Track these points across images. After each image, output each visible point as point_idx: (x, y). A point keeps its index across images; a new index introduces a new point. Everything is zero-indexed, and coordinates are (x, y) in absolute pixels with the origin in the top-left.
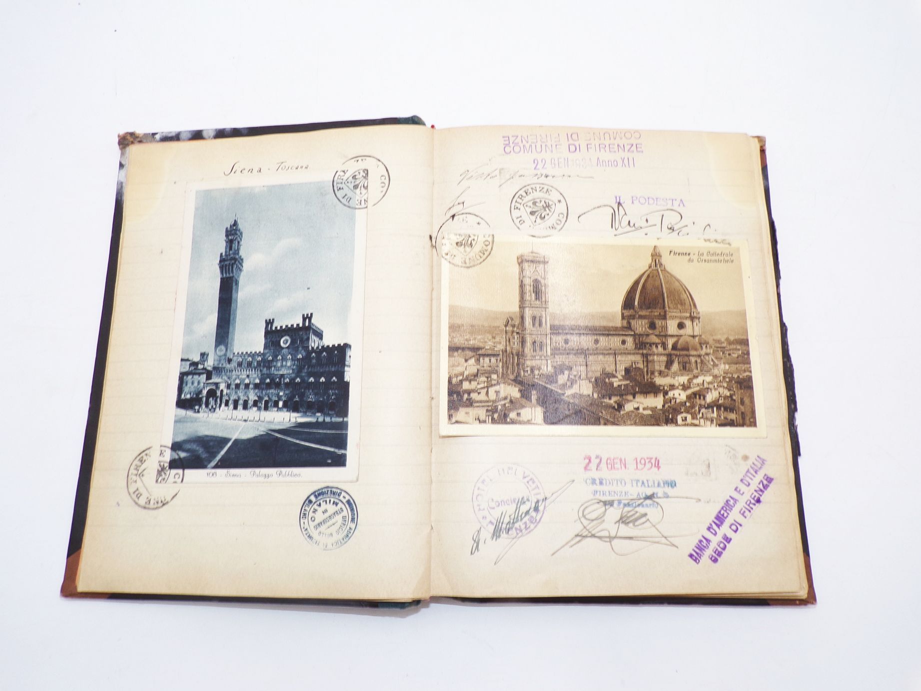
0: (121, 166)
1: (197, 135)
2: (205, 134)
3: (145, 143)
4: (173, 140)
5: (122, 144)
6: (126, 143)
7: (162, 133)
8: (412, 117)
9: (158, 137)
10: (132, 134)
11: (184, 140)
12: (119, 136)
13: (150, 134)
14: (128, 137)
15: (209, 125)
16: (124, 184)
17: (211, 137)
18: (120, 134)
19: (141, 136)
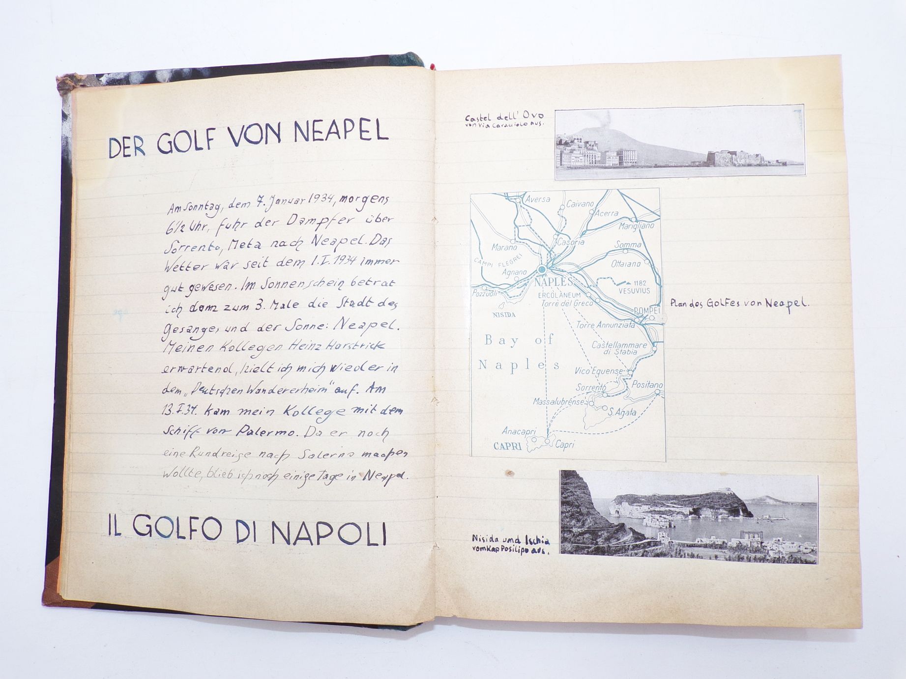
0: (64, 116)
1: (150, 78)
2: (159, 76)
3: (88, 87)
4: (122, 84)
5: (62, 90)
6: (67, 88)
7: (108, 74)
8: (407, 54)
9: (104, 79)
10: (72, 77)
11: (135, 84)
12: (57, 80)
13: (94, 75)
14: (68, 81)
15: (164, 64)
16: (69, 140)
17: (167, 81)
18: (59, 76)
19: (83, 79)
